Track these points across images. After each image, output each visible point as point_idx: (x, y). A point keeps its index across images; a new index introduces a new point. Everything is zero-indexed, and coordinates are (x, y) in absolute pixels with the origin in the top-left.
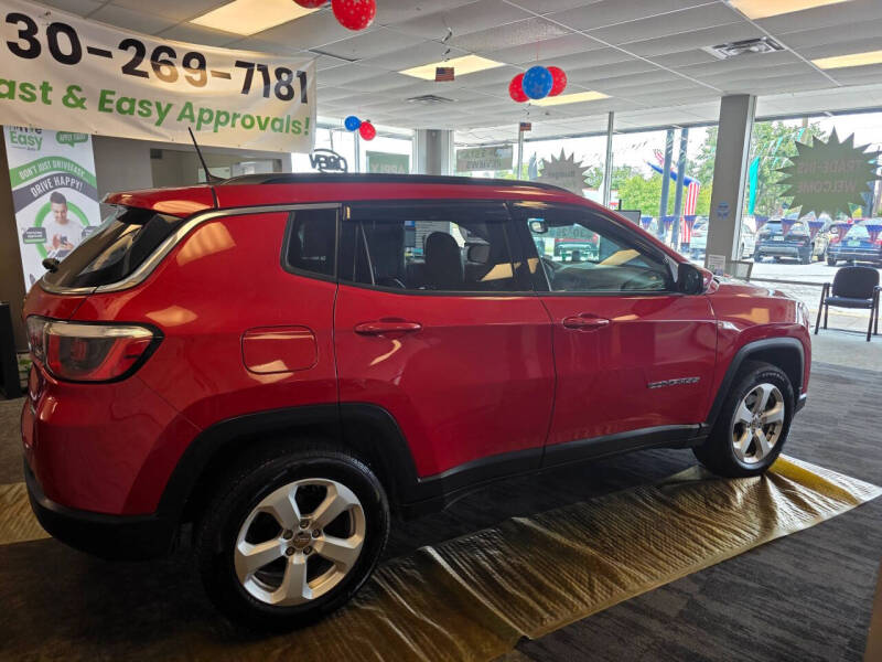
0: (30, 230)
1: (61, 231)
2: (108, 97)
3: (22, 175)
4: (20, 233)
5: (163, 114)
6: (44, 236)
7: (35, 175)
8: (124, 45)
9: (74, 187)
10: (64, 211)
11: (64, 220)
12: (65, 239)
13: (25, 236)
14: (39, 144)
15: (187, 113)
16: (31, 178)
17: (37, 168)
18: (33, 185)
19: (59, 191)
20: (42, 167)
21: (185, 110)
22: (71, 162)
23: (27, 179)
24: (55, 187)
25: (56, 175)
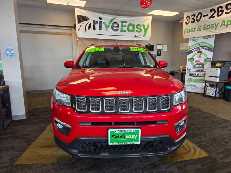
0: (190, 59)
1: (198, 59)
2: (205, 26)
3: (191, 47)
4: (188, 59)
5: (216, 27)
6: (193, 60)
7: (194, 47)
8: (211, 11)
9: (205, 49)
10: (200, 55)
11: (200, 57)
12: (199, 61)
13: (188, 60)
14: (197, 40)
15: (223, 24)
16: (193, 48)
17: (195, 46)
18: (193, 49)
19: (200, 50)
20: (196, 45)
21: (222, 23)
22: (206, 43)
23: (192, 48)
24: (199, 49)
25: (200, 47)
